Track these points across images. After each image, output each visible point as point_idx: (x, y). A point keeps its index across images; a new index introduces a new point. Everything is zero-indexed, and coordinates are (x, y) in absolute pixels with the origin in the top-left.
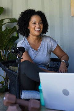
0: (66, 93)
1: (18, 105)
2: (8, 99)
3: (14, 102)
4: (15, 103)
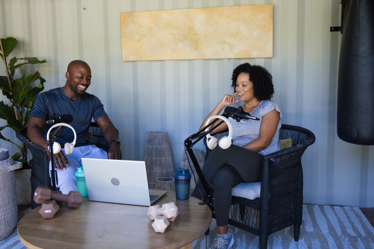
0: (115, 182)
1: (54, 201)
2: (42, 195)
3: (49, 198)
4: (51, 199)
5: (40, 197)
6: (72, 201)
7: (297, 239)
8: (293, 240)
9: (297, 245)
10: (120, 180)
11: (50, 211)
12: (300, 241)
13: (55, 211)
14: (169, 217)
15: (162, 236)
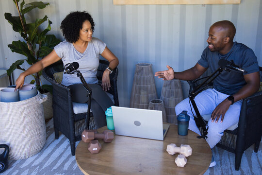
1: (98, 140)
3: (93, 138)
4: (95, 139)
5: (88, 138)
6: (108, 138)
7: (256, 151)
8: (253, 151)
9: (257, 155)
10: (140, 122)
11: (96, 149)
12: (258, 152)
13: (100, 149)
14: (187, 156)
15: (183, 170)
